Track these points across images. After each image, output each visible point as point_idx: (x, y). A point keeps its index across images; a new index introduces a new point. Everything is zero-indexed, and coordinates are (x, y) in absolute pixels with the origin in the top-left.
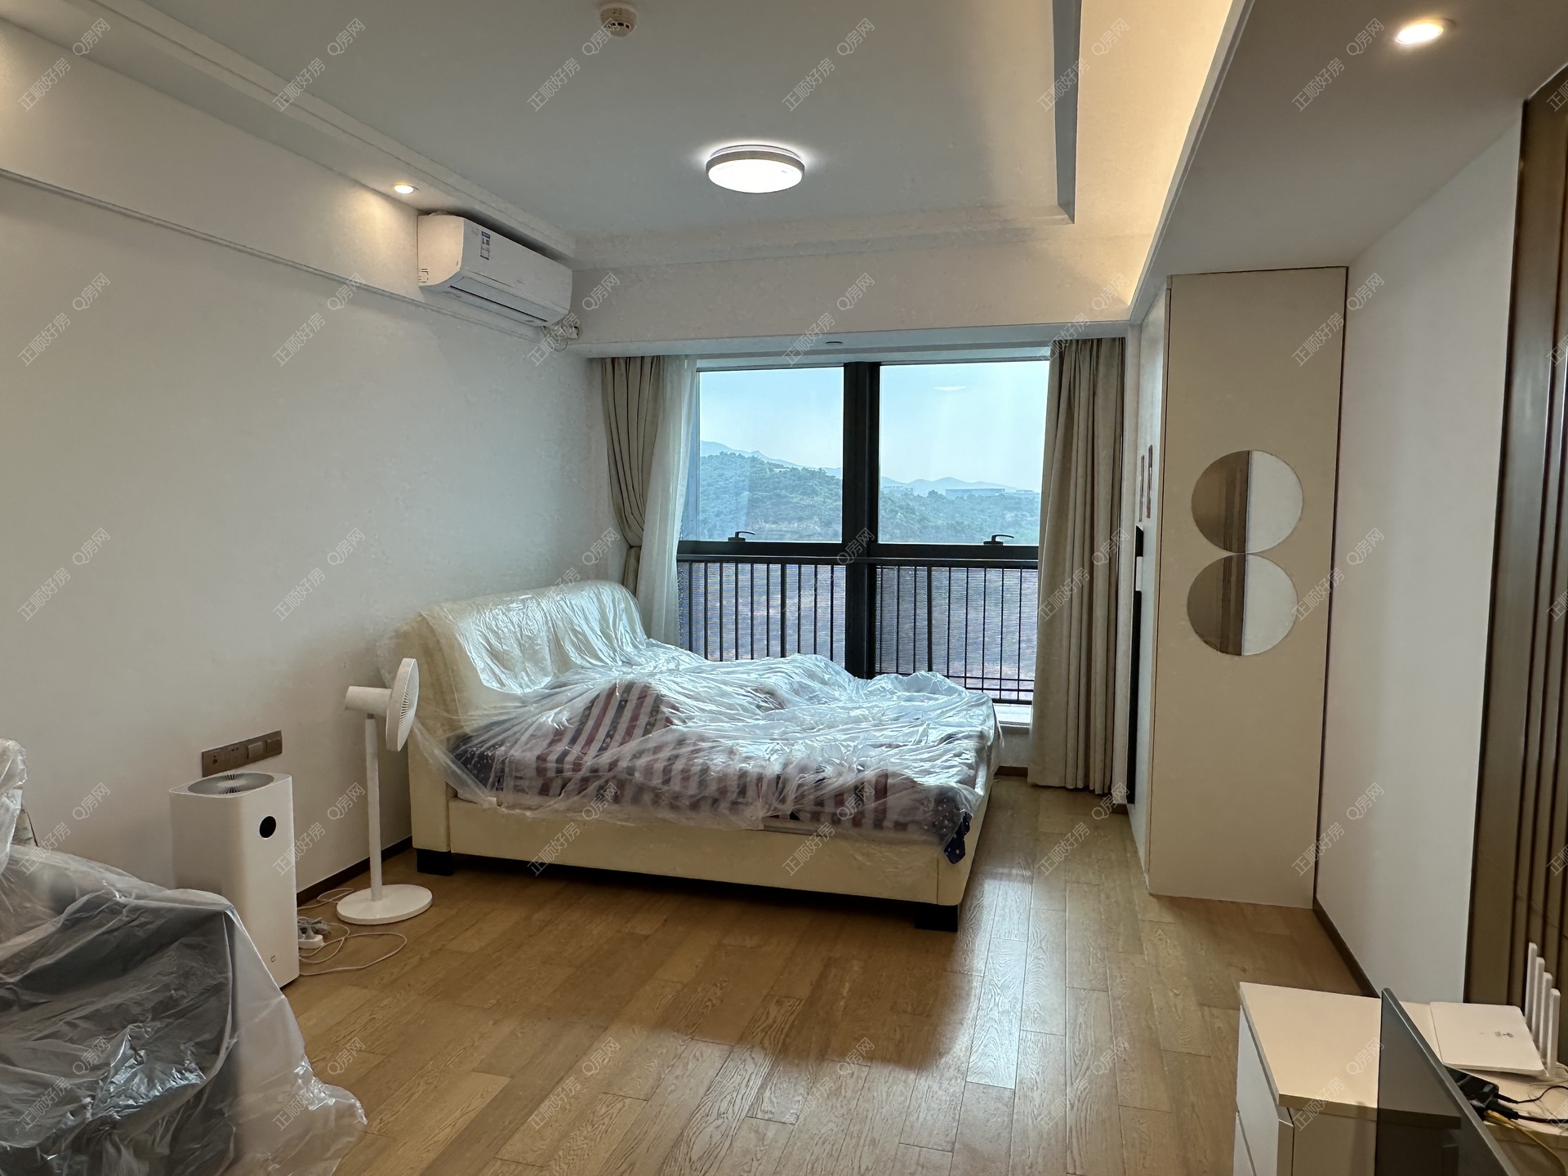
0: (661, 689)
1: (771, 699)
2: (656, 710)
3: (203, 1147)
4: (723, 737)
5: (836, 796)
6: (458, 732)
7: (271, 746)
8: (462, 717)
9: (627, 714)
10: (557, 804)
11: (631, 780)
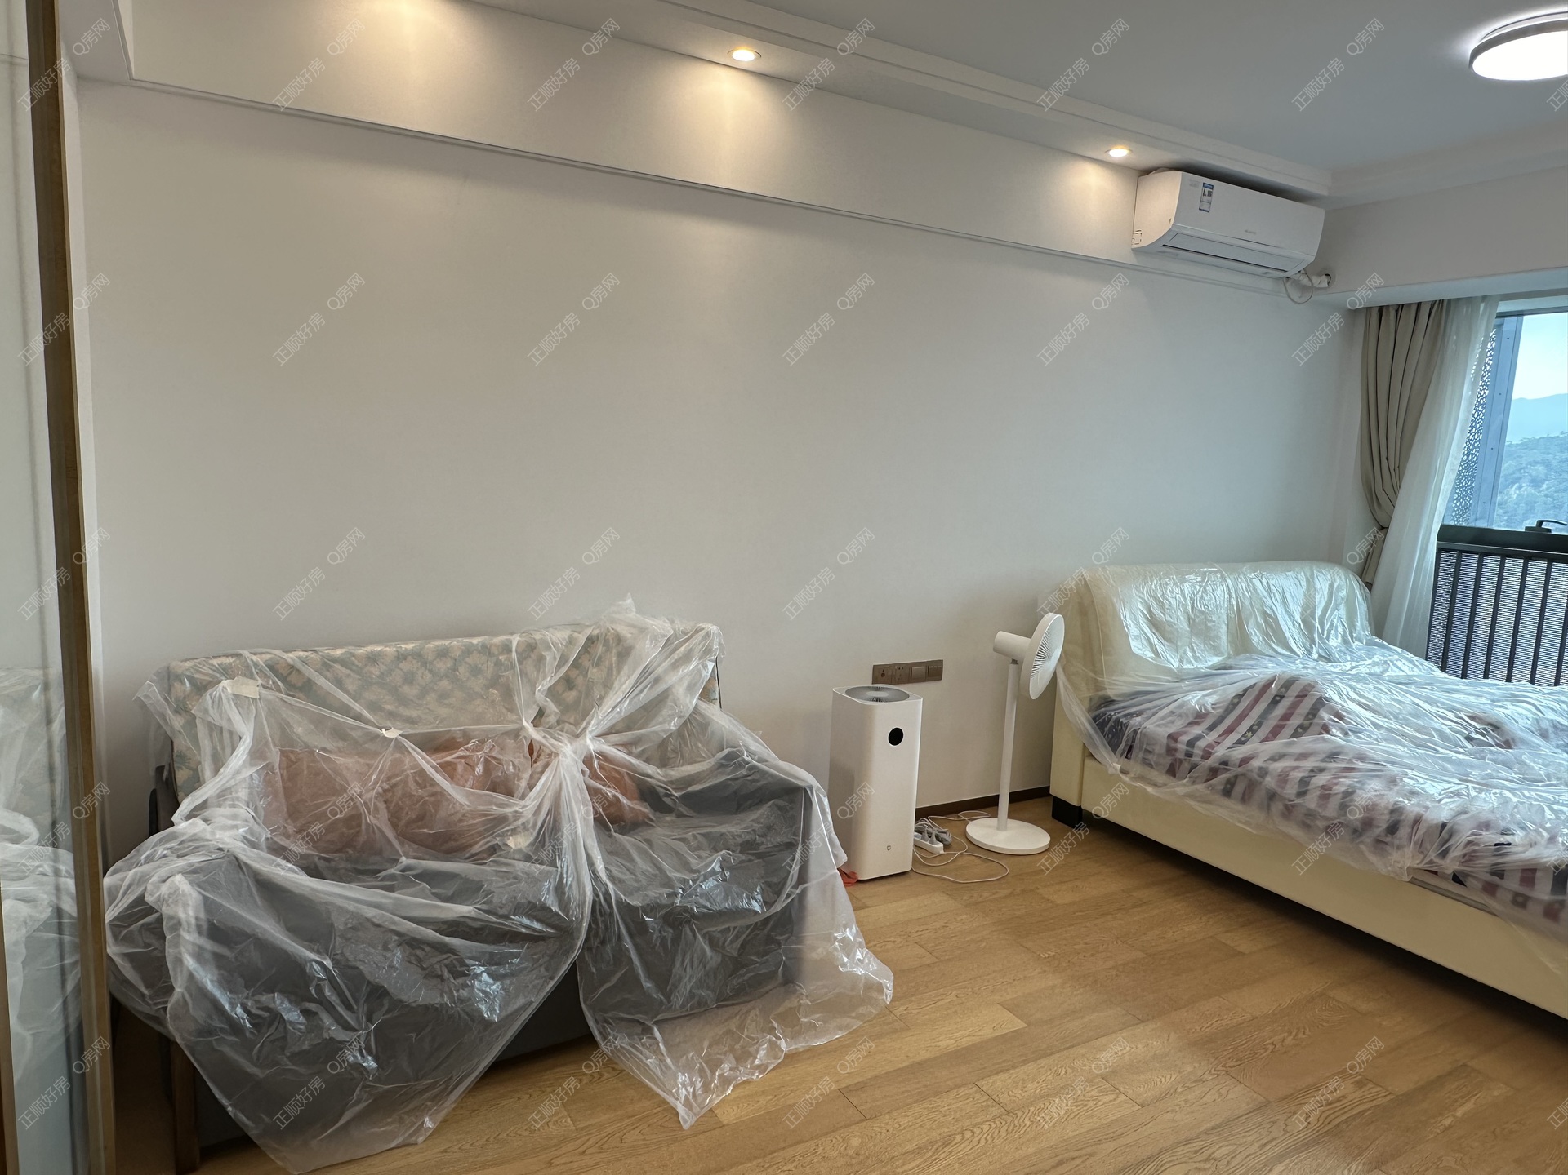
0: (1330, 692)
1: (1496, 733)
2: (1313, 713)
3: (761, 964)
4: (1393, 763)
5: (1524, 870)
6: (1101, 693)
7: (932, 672)
8: (1106, 679)
9: (1280, 710)
10: (1181, 787)
11: (1261, 783)
